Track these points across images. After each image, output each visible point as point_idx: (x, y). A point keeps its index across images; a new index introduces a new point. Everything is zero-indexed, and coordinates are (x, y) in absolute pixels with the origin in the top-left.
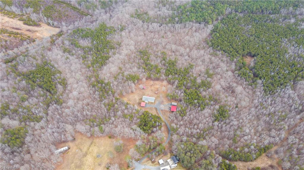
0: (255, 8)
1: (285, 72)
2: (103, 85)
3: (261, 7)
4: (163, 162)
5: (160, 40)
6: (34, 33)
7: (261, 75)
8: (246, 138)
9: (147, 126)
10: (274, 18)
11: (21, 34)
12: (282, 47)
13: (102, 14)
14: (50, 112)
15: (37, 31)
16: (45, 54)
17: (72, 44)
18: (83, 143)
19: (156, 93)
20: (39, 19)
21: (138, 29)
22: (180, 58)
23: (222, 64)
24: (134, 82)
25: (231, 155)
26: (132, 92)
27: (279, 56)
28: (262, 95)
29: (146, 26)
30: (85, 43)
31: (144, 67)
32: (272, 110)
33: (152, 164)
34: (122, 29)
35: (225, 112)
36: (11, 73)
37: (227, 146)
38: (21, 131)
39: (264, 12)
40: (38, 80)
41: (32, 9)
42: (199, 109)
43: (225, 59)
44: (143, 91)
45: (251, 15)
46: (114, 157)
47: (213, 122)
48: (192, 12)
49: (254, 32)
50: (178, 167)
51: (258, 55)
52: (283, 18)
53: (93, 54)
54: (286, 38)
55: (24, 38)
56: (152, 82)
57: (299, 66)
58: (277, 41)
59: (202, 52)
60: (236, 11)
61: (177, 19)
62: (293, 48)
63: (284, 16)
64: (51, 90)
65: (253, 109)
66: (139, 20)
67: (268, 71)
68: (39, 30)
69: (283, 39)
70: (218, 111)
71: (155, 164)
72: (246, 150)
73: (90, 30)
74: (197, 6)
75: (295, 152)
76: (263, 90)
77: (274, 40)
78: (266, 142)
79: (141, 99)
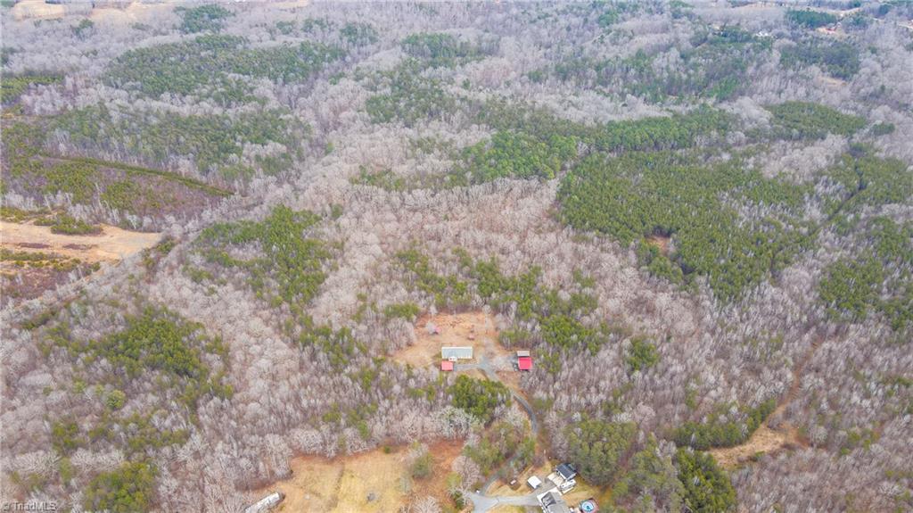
0: (638, 137)
1: (748, 256)
2: (332, 337)
3: (651, 136)
4: (540, 482)
5: (441, 225)
6: (89, 251)
7: (700, 268)
8: (713, 393)
9: (477, 405)
10: (686, 157)
11: (52, 258)
12: (723, 208)
13: (272, 186)
14: (204, 418)
15: (96, 246)
16: (143, 292)
17: (210, 261)
18: (318, 477)
19: (471, 337)
20: (93, 217)
21: (379, 208)
22: (502, 258)
23: (605, 256)
24: (409, 319)
25: (693, 436)
26: (409, 345)
27: (724, 226)
28: (715, 304)
29: (395, 199)
30: (249, 253)
31: (423, 285)
32: (748, 330)
33: (514, 492)
34: (337, 213)
35: (649, 350)
36: (57, 347)
37: (677, 417)
38: (142, 469)
39: (660, 146)
40: (145, 352)
41: (68, 195)
42: (588, 351)
43: (608, 245)
44: (436, 337)
45: (635, 153)
46: (413, 492)
47: (629, 375)
48: (500, 158)
49: (653, 186)
50: (579, 487)
51: (678, 229)
52: (704, 155)
53: (278, 276)
54: (725, 190)
55: (62, 265)
56: (450, 319)
57: (771, 241)
58: (707, 198)
59: (552, 237)
60: (600, 149)
61: (469, 175)
62: (747, 208)
63: (704, 151)
64: (191, 368)
65: (707, 335)
66: (375, 188)
67: (711, 257)
68: (102, 243)
69: (718, 193)
70: (632, 351)
71: (522, 491)
72: (722, 418)
73: (251, 223)
74: (509, 143)
75: (825, 405)
76: (715, 296)
77: (701, 197)
78: (759, 396)
79: (439, 355)
